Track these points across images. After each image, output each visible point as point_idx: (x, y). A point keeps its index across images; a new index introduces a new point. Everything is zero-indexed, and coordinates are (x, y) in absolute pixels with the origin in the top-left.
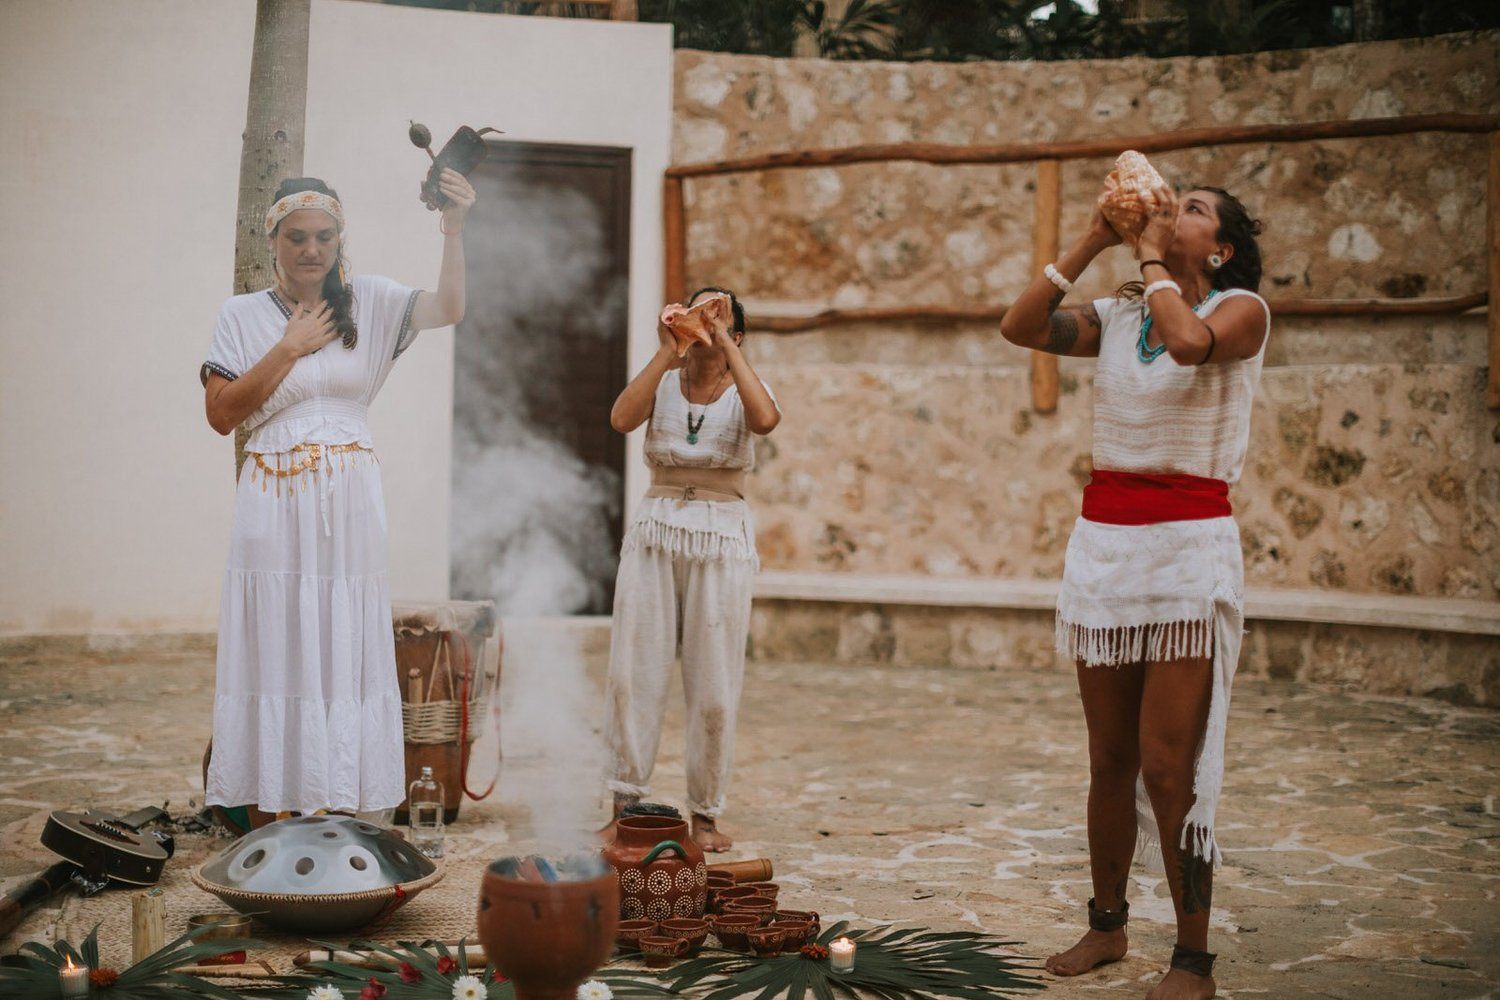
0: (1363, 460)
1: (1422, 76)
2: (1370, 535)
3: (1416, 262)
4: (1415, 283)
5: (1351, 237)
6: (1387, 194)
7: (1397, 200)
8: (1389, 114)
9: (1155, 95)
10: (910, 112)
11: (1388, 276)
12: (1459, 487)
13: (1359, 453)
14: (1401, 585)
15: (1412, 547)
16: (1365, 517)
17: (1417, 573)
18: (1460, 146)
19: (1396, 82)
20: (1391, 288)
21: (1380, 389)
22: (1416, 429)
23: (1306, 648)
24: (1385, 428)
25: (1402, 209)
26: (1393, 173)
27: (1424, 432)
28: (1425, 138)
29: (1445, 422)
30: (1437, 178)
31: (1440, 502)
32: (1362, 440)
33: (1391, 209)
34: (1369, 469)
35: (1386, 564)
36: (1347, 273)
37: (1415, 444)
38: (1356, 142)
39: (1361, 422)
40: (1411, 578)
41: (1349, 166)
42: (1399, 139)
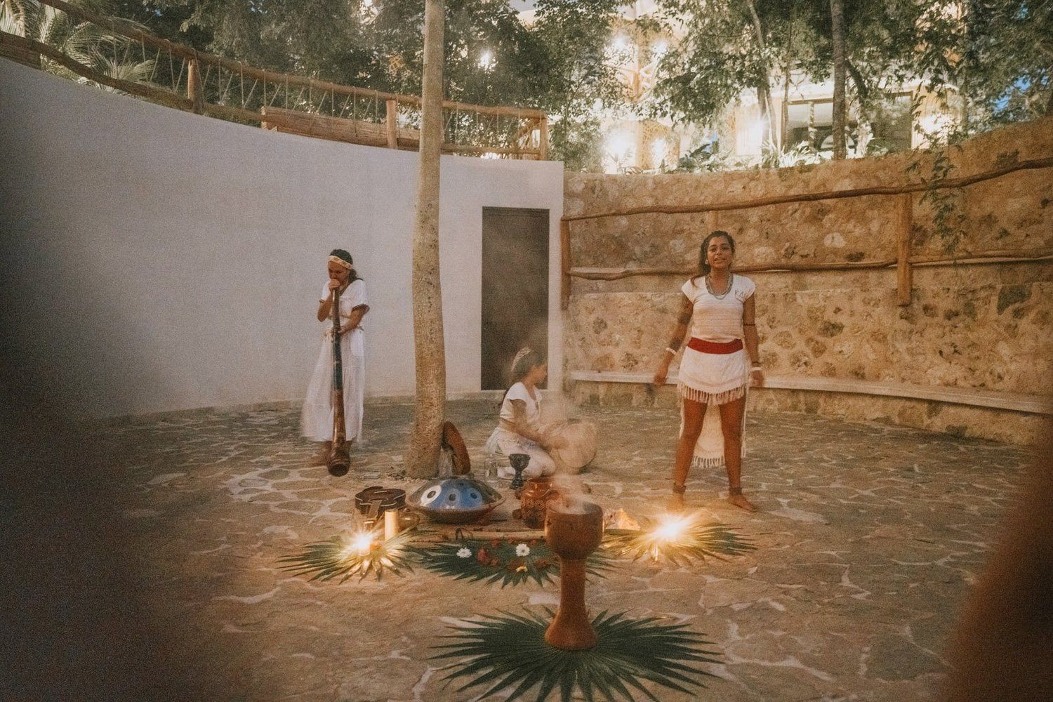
0: (843, 326)
1: (864, 172)
2: (846, 356)
3: (860, 247)
4: (861, 256)
5: (833, 238)
6: (848, 221)
7: (853, 222)
8: (850, 188)
9: (752, 184)
10: (655, 193)
11: (848, 253)
12: (885, 337)
13: (842, 324)
14: (860, 376)
15: (864, 361)
16: (844, 349)
17: (866, 371)
18: (880, 200)
19: (853, 176)
20: (850, 257)
21: (850, 298)
22: (866, 314)
23: (821, 401)
24: (852, 314)
25: (855, 226)
26: (851, 211)
27: (869, 315)
28: (864, 197)
29: (880, 310)
30: (869, 213)
31: (876, 342)
32: (842, 319)
33: (850, 226)
34: (845, 330)
35: (853, 367)
36: (832, 252)
37: (866, 320)
38: (835, 200)
39: (842, 312)
40: (864, 374)
41: (832, 210)
42: (855, 198)
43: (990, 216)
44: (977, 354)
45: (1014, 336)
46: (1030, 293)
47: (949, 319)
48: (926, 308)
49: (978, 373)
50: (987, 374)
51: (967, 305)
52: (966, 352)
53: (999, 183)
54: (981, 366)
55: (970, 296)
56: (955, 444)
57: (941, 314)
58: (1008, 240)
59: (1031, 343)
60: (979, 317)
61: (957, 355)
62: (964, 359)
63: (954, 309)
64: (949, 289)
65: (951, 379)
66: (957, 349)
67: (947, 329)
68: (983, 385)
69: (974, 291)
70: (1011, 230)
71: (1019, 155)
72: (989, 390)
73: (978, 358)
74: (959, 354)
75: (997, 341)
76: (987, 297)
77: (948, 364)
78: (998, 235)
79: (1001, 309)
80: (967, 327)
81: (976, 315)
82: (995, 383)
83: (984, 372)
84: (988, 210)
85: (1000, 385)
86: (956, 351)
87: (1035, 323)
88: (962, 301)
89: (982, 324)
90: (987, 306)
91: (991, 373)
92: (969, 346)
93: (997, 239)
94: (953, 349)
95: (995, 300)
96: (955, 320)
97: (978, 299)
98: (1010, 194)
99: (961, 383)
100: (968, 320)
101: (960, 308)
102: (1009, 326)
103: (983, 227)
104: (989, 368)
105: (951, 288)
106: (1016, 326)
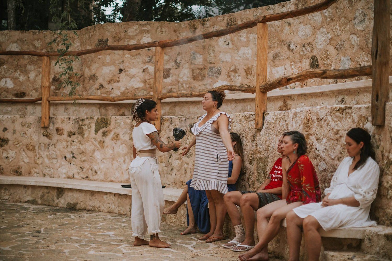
0: (9, 140)
1: (26, 40)
2: (10, 160)
3: (23, 89)
4: (23, 94)
5: (6, 81)
6: (16, 70)
7: (18, 72)
8: (17, 50)
11: (16, 92)
12: (34, 148)
13: (7, 139)
14: (19, 173)
15: (21, 163)
16: (9, 155)
17: (23, 170)
18: (35, 60)
19: (19, 42)
20: (16, 95)
21: (13, 122)
22: (23, 132)
24: (14, 132)
25: (20, 75)
26: (18, 65)
27: (25, 133)
28: (26, 57)
29: (31, 130)
30: (29, 67)
31: (29, 151)
32: (8, 135)
33: (17, 74)
34: (10, 143)
35: (14, 168)
36: (5, 91)
37: (22, 136)
38: (8, 56)
39: (8, 130)
40: (21, 172)
41: (6, 62)
42: (20, 56)
43: (94, 75)
44: (84, 158)
45: (103, 147)
46: (110, 122)
47: (70, 136)
48: (57, 130)
49: (84, 169)
50: (90, 170)
51: (80, 128)
52: (79, 157)
53: (99, 57)
54: (86, 165)
55: (81, 123)
56: (69, 214)
57: (66, 133)
58: (103, 90)
59: (111, 151)
60: (86, 136)
61: (74, 159)
62: (77, 161)
63: (72, 131)
64: (70, 118)
65: (70, 174)
66: (74, 155)
67: (69, 143)
68: (87, 177)
69: (83, 120)
70: (105, 85)
71: (108, 41)
72: (90, 180)
73: (85, 161)
74: (75, 158)
75: (94, 151)
76: (89, 124)
77: (70, 165)
78: (99, 88)
79: (96, 131)
80: (79, 142)
81: (84, 134)
82: (93, 176)
83: (88, 169)
84: (94, 72)
85: (96, 177)
86: (73, 157)
87: (112, 140)
88: (77, 126)
89: (87, 141)
90: (89, 129)
91: (91, 170)
92: (80, 154)
93: (98, 89)
94: (72, 155)
95: (93, 126)
96: (73, 137)
97: (85, 125)
98: (104, 64)
99: (76, 176)
100: (80, 137)
101: (75, 130)
102: (100, 141)
103: (91, 81)
104: (90, 166)
105: (71, 117)
106: (104, 141)
